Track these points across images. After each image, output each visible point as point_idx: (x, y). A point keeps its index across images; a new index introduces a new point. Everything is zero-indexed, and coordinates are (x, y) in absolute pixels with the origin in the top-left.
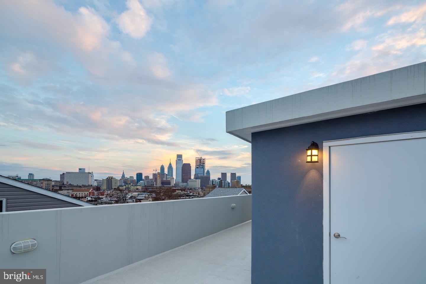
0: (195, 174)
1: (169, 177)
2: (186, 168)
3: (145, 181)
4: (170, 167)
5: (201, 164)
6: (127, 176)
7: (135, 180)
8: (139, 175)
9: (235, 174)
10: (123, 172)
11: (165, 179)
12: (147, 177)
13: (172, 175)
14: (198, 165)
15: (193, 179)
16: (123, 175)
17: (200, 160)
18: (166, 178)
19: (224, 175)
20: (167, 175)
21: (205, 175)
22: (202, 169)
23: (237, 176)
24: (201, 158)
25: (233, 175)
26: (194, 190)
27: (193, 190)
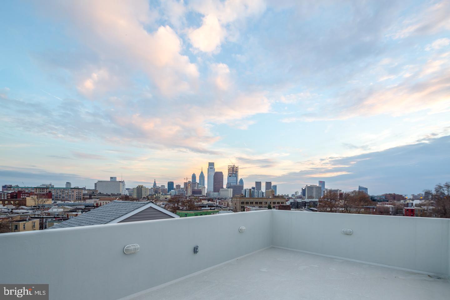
0: (228, 183)
1: (201, 186)
2: (218, 177)
3: (177, 190)
4: (202, 176)
5: (234, 173)
6: (159, 185)
7: (166, 189)
8: (171, 184)
9: (270, 183)
10: (155, 181)
11: (196, 188)
12: (178, 186)
13: (204, 185)
14: (231, 174)
15: (225, 188)
16: (155, 184)
17: (233, 168)
18: (198, 187)
19: (258, 184)
20: (198, 183)
21: (238, 184)
22: (235, 178)
23: (272, 185)
24: (234, 166)
25: (268, 184)
26: (224, 200)
27: (222, 200)
